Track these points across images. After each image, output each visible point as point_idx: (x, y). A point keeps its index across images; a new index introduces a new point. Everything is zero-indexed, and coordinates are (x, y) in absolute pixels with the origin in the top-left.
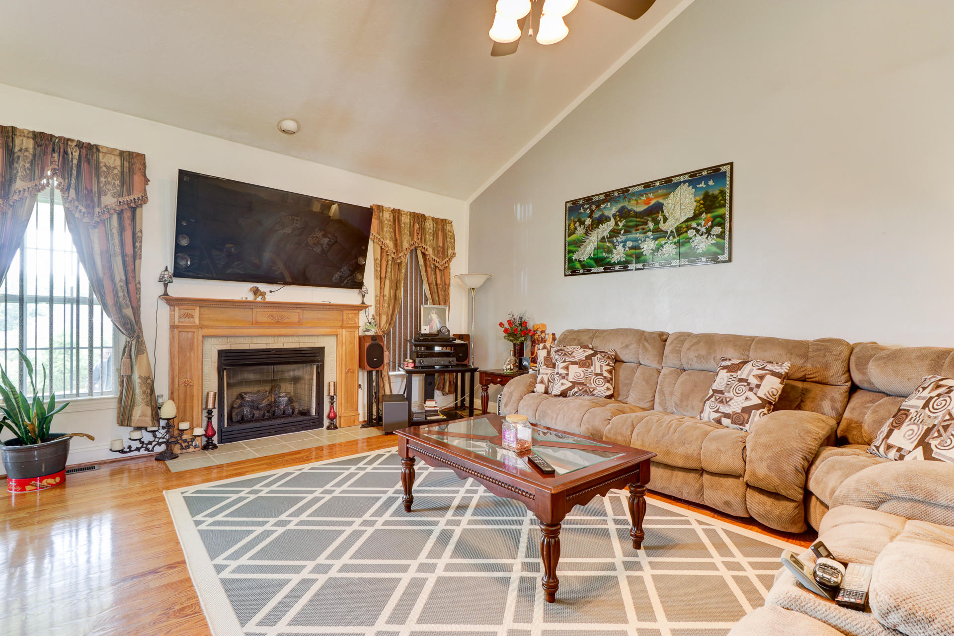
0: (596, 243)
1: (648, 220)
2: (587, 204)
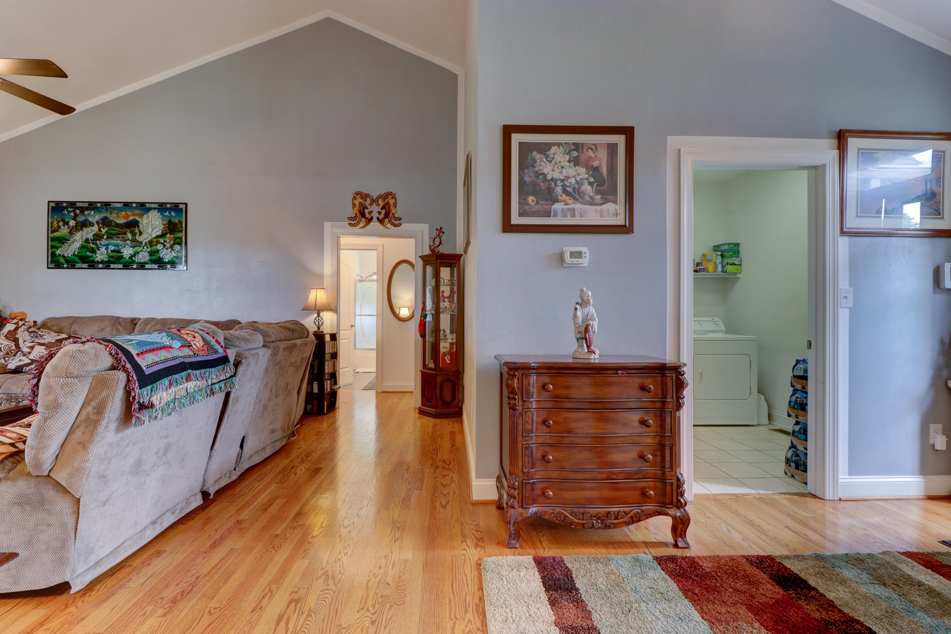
0: (80, 243)
1: (127, 231)
2: (71, 208)
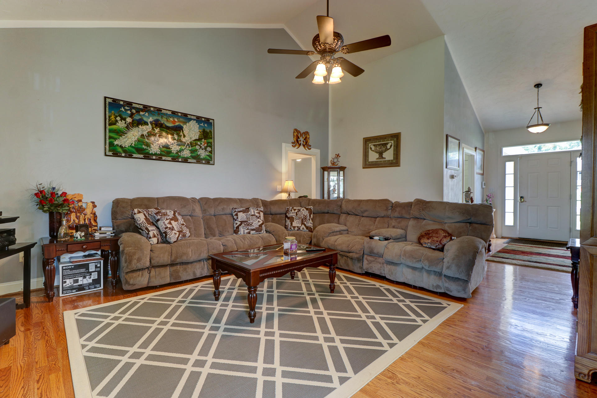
0: (137, 137)
1: (174, 133)
2: (127, 107)
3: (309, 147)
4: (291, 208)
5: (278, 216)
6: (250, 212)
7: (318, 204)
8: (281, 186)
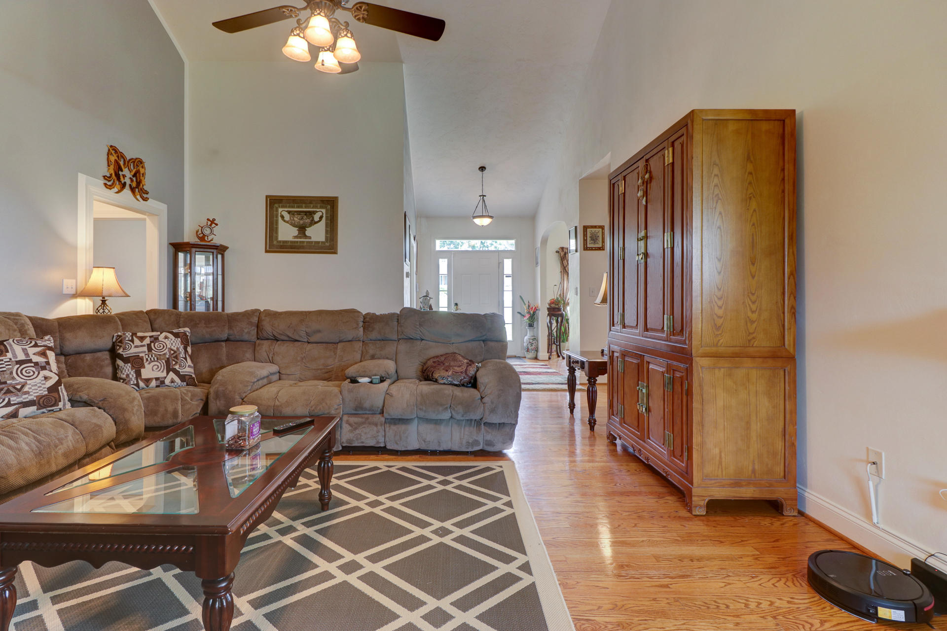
3: (145, 196)
4: (128, 335)
5: (88, 357)
6: (9, 355)
7: (203, 322)
8: (74, 281)
